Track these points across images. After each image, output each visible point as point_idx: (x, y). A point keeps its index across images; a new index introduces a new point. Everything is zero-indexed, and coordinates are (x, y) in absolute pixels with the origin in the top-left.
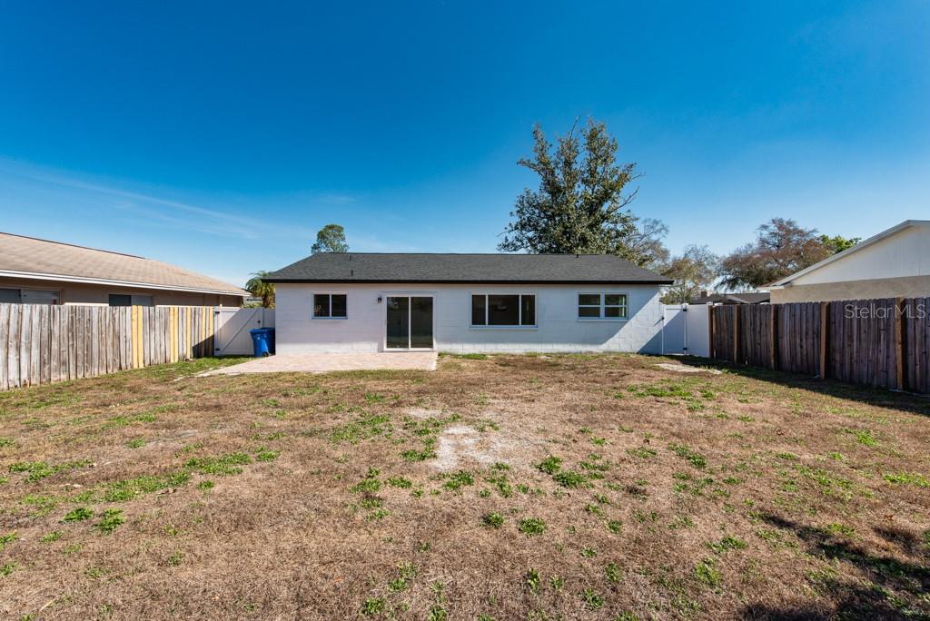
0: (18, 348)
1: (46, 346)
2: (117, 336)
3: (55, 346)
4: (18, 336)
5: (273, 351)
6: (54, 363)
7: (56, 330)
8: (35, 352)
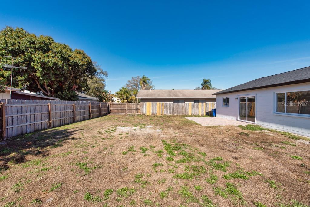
0: (169, 109)
1: (173, 109)
2: (186, 108)
3: (174, 109)
4: (169, 108)
5: (216, 116)
6: (174, 112)
7: (175, 107)
8: (171, 110)
